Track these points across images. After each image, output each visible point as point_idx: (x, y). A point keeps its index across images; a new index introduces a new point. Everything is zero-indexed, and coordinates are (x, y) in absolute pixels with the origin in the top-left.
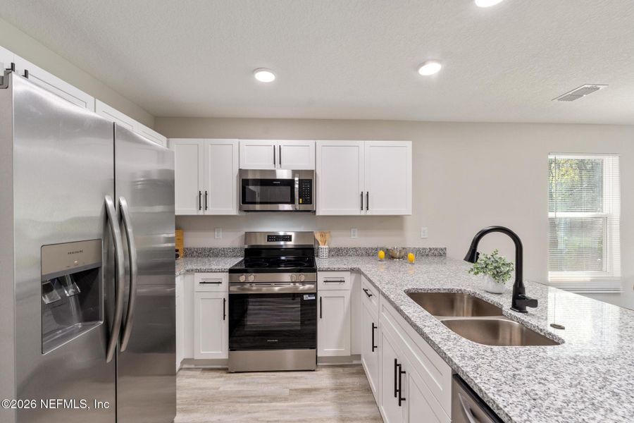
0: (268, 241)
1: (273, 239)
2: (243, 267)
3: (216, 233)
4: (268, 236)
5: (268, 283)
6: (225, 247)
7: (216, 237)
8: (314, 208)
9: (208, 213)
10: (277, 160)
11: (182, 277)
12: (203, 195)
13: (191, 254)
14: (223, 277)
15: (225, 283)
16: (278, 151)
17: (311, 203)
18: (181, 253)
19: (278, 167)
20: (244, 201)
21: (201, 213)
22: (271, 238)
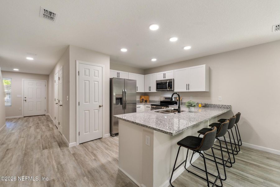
3: (155, 97)
6: (157, 100)
8: (173, 90)
9: (151, 92)
10: (164, 77)
11: (143, 105)
12: (150, 87)
13: (150, 102)
14: (150, 106)
15: (150, 107)
16: (164, 75)
17: (172, 88)
18: (148, 101)
19: (165, 79)
20: (157, 88)
21: (150, 92)
22: (166, 98)
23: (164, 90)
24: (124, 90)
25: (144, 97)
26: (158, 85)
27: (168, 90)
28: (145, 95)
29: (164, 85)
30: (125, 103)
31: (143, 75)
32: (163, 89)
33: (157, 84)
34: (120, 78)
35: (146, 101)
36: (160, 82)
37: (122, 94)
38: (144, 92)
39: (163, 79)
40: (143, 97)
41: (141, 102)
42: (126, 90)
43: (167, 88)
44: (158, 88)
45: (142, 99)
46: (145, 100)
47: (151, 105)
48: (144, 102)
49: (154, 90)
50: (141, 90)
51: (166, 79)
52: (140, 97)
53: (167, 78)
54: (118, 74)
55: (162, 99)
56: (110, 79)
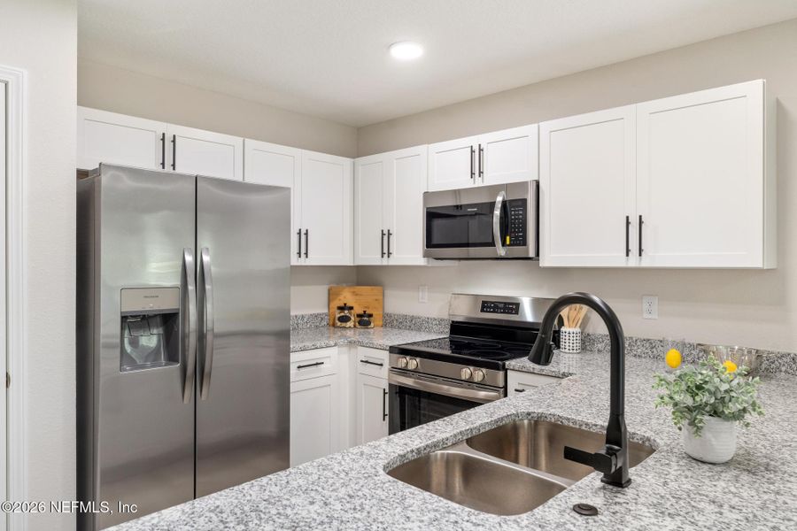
0: (482, 311)
1: (490, 307)
2: (448, 352)
3: (421, 294)
4: (484, 302)
5: (434, 377)
6: (430, 316)
7: (421, 300)
8: (532, 254)
9: (393, 261)
10: (476, 170)
11: (345, 349)
12: (386, 236)
13: (391, 322)
14: (384, 356)
15: (387, 367)
16: (477, 155)
17: (524, 243)
18: (377, 321)
19: (479, 183)
20: (430, 243)
21: (385, 262)
22: (487, 305)
23: (473, 251)
24: (189, 259)
25: (355, 294)
26: (437, 223)
27: (501, 251)
28: (359, 284)
29: (474, 223)
30: (201, 337)
31: (347, 162)
32: (467, 245)
33: (432, 216)
34: (179, 170)
35: (364, 320)
36: (450, 202)
37: (177, 282)
38: (348, 262)
39: (465, 182)
40: (347, 297)
41: (334, 325)
42: (206, 259)
43: (493, 244)
44: (435, 241)
45: (341, 309)
46: (358, 310)
47: (393, 350)
48: (350, 324)
49: (410, 249)
50: (330, 250)
51: (487, 183)
52: (331, 295)
53: (492, 177)
54: (168, 145)
55: (464, 311)
56: (82, 174)
